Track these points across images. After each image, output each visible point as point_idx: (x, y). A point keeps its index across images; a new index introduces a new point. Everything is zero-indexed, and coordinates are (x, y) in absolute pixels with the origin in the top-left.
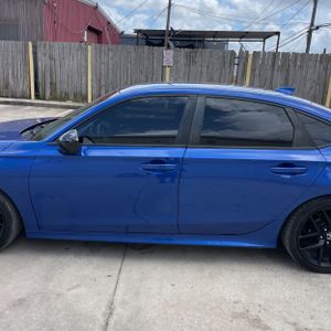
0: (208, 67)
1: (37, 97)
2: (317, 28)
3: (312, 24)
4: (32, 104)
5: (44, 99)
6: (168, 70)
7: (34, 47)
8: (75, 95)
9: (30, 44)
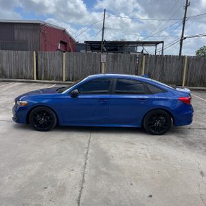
0: (123, 62)
1: (37, 79)
2: (185, 38)
3: (182, 36)
4: (35, 82)
5: (41, 79)
6: (103, 64)
7: (36, 54)
8: (57, 77)
9: (34, 52)
